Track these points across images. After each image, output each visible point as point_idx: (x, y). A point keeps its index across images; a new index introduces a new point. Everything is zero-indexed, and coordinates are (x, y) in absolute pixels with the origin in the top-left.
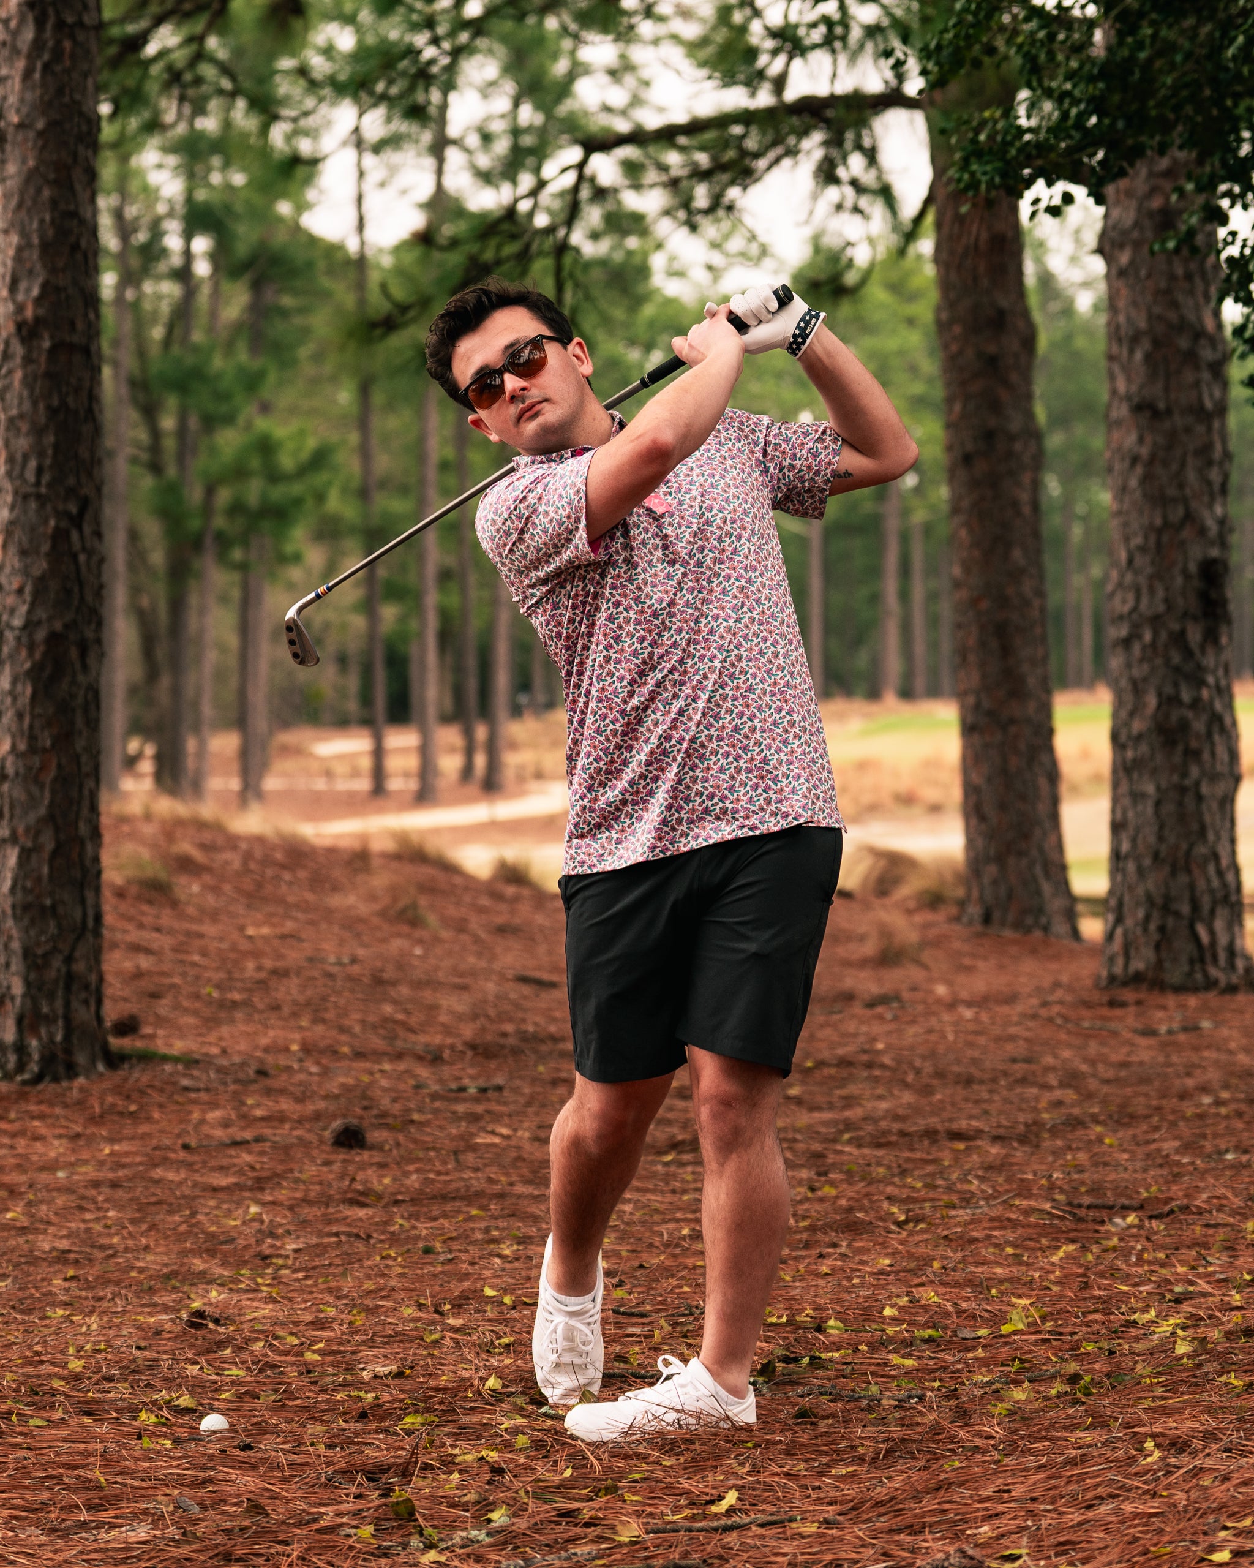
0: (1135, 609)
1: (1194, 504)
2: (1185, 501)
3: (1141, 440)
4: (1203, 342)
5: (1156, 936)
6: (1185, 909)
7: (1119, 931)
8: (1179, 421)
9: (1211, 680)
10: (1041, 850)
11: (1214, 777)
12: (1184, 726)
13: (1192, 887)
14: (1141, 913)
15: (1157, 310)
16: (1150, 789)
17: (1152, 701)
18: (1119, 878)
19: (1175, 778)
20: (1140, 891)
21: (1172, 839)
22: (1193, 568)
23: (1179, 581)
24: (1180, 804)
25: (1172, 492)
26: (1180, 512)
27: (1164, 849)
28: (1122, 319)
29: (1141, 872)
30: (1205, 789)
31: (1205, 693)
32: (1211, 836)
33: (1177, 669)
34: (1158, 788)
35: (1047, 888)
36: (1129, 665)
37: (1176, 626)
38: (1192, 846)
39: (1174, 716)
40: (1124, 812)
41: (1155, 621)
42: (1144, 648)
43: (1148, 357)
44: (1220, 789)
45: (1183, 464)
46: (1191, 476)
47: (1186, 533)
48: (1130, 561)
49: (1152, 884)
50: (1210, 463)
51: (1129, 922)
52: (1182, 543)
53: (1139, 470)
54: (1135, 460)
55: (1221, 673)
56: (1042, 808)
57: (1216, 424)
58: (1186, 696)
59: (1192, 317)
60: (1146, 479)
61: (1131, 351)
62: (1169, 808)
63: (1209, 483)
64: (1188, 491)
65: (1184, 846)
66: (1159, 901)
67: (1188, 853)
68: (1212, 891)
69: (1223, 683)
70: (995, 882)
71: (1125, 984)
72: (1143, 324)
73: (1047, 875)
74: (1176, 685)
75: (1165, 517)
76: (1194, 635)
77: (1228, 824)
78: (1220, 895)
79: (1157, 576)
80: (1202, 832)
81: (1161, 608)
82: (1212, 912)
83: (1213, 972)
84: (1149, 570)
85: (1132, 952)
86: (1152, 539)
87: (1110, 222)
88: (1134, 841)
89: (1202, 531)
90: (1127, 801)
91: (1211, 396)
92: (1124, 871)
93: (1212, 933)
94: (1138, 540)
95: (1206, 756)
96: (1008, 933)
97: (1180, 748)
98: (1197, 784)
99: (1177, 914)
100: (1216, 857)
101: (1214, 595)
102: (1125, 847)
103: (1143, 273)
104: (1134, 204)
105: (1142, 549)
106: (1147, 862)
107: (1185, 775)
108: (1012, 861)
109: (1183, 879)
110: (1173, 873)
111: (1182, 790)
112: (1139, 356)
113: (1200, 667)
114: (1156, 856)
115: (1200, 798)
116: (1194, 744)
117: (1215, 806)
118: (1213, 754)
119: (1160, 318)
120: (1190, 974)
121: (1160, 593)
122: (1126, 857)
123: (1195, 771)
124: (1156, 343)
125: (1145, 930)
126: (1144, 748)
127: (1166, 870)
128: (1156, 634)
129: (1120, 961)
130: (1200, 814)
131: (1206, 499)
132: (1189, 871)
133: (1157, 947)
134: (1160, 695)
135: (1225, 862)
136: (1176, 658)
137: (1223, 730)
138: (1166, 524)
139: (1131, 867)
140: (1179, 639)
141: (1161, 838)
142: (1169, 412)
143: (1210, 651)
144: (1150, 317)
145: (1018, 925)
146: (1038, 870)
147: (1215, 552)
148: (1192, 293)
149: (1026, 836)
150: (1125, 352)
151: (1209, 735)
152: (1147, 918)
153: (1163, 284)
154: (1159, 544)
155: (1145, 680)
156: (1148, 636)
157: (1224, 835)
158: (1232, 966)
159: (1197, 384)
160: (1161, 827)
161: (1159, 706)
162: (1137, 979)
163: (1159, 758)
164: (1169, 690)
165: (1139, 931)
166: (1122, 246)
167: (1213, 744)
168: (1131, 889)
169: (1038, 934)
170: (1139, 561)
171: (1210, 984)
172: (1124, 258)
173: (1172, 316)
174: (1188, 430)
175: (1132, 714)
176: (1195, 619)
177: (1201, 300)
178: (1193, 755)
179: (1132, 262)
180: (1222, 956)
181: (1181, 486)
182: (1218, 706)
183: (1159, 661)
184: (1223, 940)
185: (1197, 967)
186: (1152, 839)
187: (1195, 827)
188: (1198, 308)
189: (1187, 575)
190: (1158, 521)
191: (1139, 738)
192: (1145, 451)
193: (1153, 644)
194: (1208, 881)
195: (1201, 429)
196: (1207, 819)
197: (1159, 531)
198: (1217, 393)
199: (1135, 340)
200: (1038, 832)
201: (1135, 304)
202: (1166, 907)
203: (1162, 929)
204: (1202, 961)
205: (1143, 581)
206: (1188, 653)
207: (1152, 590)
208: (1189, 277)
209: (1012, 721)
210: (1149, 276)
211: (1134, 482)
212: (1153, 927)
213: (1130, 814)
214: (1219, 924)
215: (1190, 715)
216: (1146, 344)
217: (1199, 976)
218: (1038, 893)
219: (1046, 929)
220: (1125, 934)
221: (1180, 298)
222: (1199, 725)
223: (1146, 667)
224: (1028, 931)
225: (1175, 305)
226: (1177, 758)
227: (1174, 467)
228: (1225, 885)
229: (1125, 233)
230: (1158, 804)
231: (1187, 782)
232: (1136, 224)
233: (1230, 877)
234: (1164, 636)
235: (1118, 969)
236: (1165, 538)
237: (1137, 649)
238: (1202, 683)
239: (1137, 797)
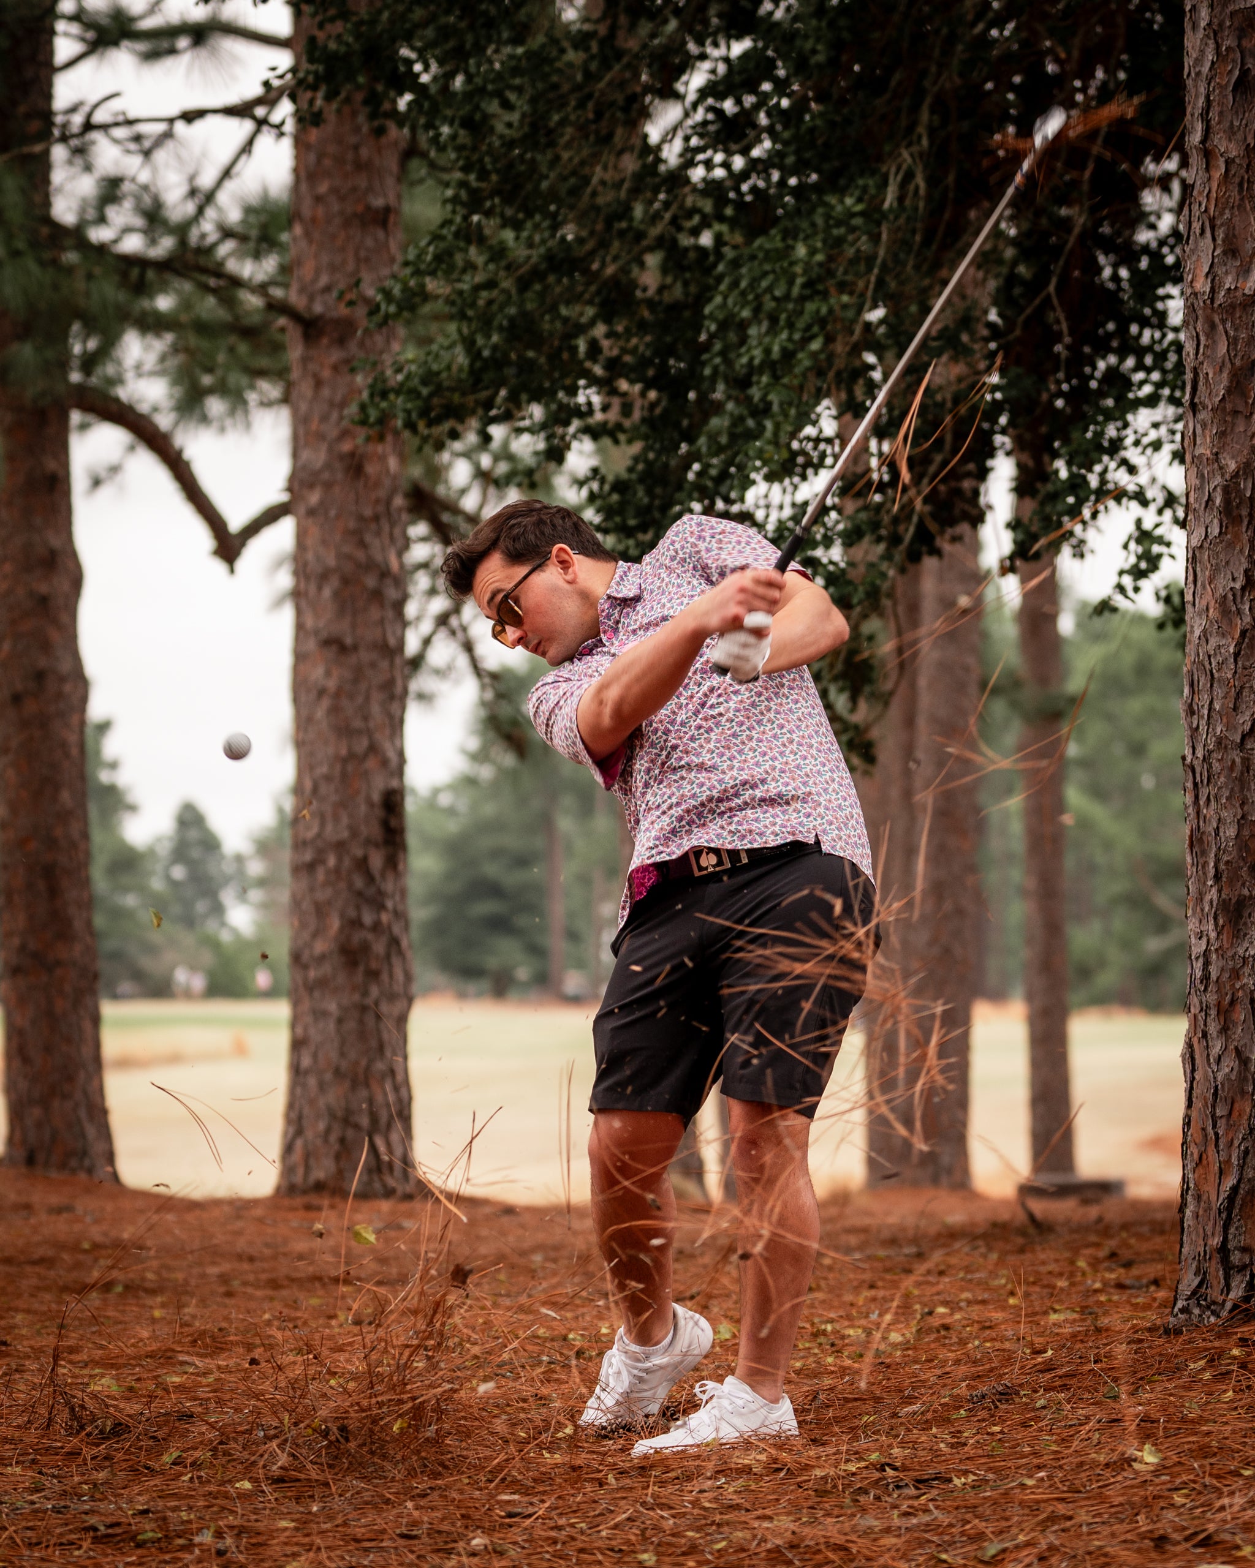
0: (319, 835)
1: (378, 736)
2: (369, 733)
3: (328, 673)
4: (389, 581)
5: (336, 1147)
6: (365, 1121)
7: (299, 1143)
8: (365, 656)
9: (389, 904)
10: (85, 1093)
11: (392, 997)
12: (365, 948)
13: (371, 1101)
14: (321, 1126)
15: (347, 549)
16: (332, 1007)
17: (335, 923)
18: (299, 1091)
19: (356, 997)
20: (321, 1103)
21: (353, 1055)
22: (376, 797)
23: (363, 809)
24: (361, 1022)
25: (357, 723)
26: (365, 743)
27: (344, 1065)
28: (310, 556)
29: (322, 1086)
30: (384, 1008)
31: (385, 917)
32: (388, 1054)
33: (360, 894)
34: (339, 1005)
35: (91, 1131)
36: (312, 889)
37: (359, 852)
38: (371, 1062)
39: (357, 937)
40: (306, 1029)
41: (340, 846)
42: (328, 872)
43: (336, 594)
44: (397, 1008)
45: (367, 698)
46: (375, 709)
47: (371, 763)
48: (315, 790)
49: (333, 1097)
50: (392, 697)
51: (309, 1134)
52: (366, 773)
53: (326, 703)
54: (322, 692)
55: (397, 898)
56: (86, 1052)
57: (397, 661)
58: (368, 918)
59: (379, 558)
60: (334, 710)
61: (320, 588)
62: (351, 1025)
63: (391, 717)
64: (371, 724)
65: (364, 1063)
66: (339, 1114)
67: (368, 1068)
68: (388, 1105)
69: (400, 908)
70: (39, 1125)
71: (305, 1192)
72: (331, 561)
73: (91, 1117)
74: (358, 908)
75: (350, 749)
76: (376, 861)
77: (401, 1042)
78: (396, 1109)
79: (342, 804)
80: (381, 1048)
81: (345, 834)
82: (389, 1126)
83: (391, 1182)
84: (334, 798)
85: (312, 1162)
86: (338, 768)
87: (300, 464)
88: (315, 1056)
89: (385, 763)
90: (309, 1019)
91: (394, 633)
92: (304, 1086)
93: (389, 1145)
94: (324, 769)
95: (385, 977)
96: (54, 1174)
97: (361, 969)
98: (377, 1004)
99: (357, 1127)
100: (392, 1072)
101: (393, 823)
102: (306, 1061)
103: (333, 513)
104: (324, 447)
105: (328, 778)
106: (328, 1076)
107: (365, 993)
108: (56, 1103)
109: (363, 1093)
110: (355, 1085)
111: (364, 1009)
112: (327, 592)
113: (381, 893)
114: (337, 1072)
115: (378, 1017)
116: (374, 965)
117: (391, 1024)
118: (391, 976)
119: (349, 557)
120: (370, 1182)
121: (345, 820)
122: (307, 1072)
123: (374, 991)
124: (346, 581)
125: (326, 1140)
126: (327, 969)
127: (347, 1084)
128: (340, 859)
129: (300, 1171)
130: (379, 1031)
131: (387, 732)
132: (367, 1085)
133: (338, 1157)
134: (342, 916)
135: (400, 1078)
136: (359, 882)
137: (401, 953)
138: (351, 756)
139: (312, 1081)
140: (362, 864)
141: (342, 1054)
142: (355, 648)
143: (390, 877)
144: (340, 556)
145: (63, 1166)
146: (83, 1113)
147: (394, 783)
148: (378, 533)
149: (70, 1079)
150: (312, 589)
151: (388, 956)
152: (328, 1131)
153: (352, 524)
154: (344, 775)
155: (329, 903)
156: (332, 861)
157: (400, 1053)
158: (406, 1178)
159: (382, 622)
160: (343, 1043)
161: (342, 929)
162: (319, 1187)
163: (341, 979)
164: (352, 913)
165: (319, 1142)
166: (311, 486)
167: (390, 965)
168: (312, 1102)
169: (83, 1176)
170: (324, 789)
171: (389, 1193)
172: (314, 498)
173: (360, 555)
174: (373, 665)
175: (315, 935)
176: (377, 845)
177: (387, 541)
178: (373, 975)
179: (322, 502)
180: (398, 1167)
181: (366, 718)
182: (396, 929)
183: (342, 885)
184: (398, 1151)
185: (376, 1178)
186: (334, 1055)
187: (374, 1043)
188: (383, 549)
189: (371, 804)
190: (344, 752)
191: (322, 958)
192: (332, 684)
193: (337, 871)
194: (386, 1094)
195: (384, 664)
196: (385, 1036)
197: (345, 761)
198: (399, 632)
199: (324, 577)
200: (82, 1075)
201: (324, 542)
202: (347, 1120)
203: (342, 1140)
204: (379, 1170)
205: (328, 809)
206: (370, 878)
207: (336, 818)
208: (376, 518)
209: (58, 963)
210: (338, 516)
211: (320, 713)
212: (333, 1138)
213: (312, 1032)
214: (395, 1137)
215: (370, 936)
216: (334, 582)
217: (377, 1185)
218: (83, 1136)
219: (90, 1171)
220: (305, 1146)
221: (368, 538)
222: (379, 947)
223: (328, 892)
224: (73, 1171)
225: (362, 544)
226: (359, 977)
227: (360, 700)
228: (400, 1100)
229: (315, 474)
230: (340, 1021)
231: (369, 1001)
232: (328, 466)
233: (403, 1092)
234: (347, 862)
235: (298, 1178)
236: (350, 768)
237: (321, 874)
238: (382, 907)
239: (319, 1014)
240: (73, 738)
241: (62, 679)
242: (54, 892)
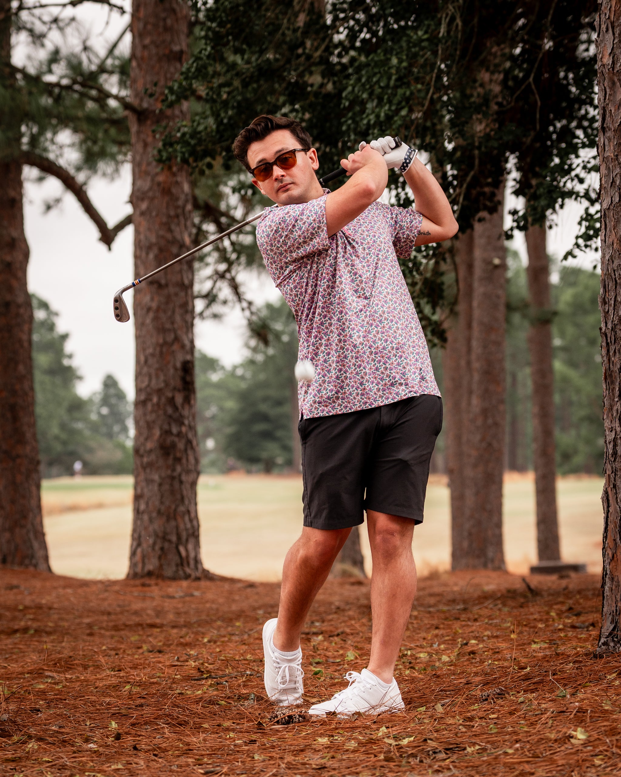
0: (148, 386)
1: (179, 332)
2: (175, 331)
3: (152, 299)
5: (159, 552)
6: (174, 538)
7: (139, 551)
8: (172, 290)
9: (186, 422)
10: (33, 524)
11: (188, 472)
12: (173, 446)
13: (177, 527)
14: (151, 541)
15: (161, 233)
16: (156, 477)
17: (157, 433)
18: (139, 522)
19: (169, 472)
20: (151, 529)
21: (167, 503)
22: (179, 365)
23: (172, 371)
24: (172, 485)
25: (168, 326)
26: (172, 336)
27: (163, 508)
28: (142, 237)
29: (151, 520)
30: (184, 478)
31: (184, 429)
32: (186, 502)
33: (170, 417)
34: (160, 477)
35: (36, 545)
36: (145, 414)
37: (170, 395)
38: (177, 506)
39: (169, 440)
40: (142, 489)
41: (159, 391)
42: (153, 405)
43: (156, 257)
44: (191, 478)
45: (174, 312)
46: (178, 318)
47: (175, 347)
48: (146, 362)
49: (157, 525)
50: (187, 312)
51: (144, 545)
52: (173, 352)
53: (151, 315)
54: (149, 309)
55: (191, 418)
56: (33, 503)
57: (189, 292)
58: (175, 430)
59: (178, 237)
60: (156, 319)
61: (147, 254)
62: (166, 487)
63: (186, 322)
64: (176, 326)
65: (173, 507)
66: (161, 534)
67: (175, 510)
68: (187, 530)
69: (192, 424)
70: (8, 542)
71: (142, 577)
72: (153, 240)
73: (36, 537)
74: (169, 424)
75: (164, 339)
76: (179, 399)
77: (193, 496)
78: (191, 531)
79: (160, 369)
80: (182, 499)
81: (162, 385)
82: (187, 540)
83: (188, 571)
84: (156, 366)
85: (146, 561)
86: (158, 349)
87: (136, 188)
88: (147, 504)
89: (183, 346)
90: (144, 484)
91: (188, 277)
92: (142, 519)
93: (187, 550)
94: (150, 350)
95: (184, 461)
96: (16, 568)
97: (171, 457)
98: (180, 475)
99: (170, 541)
100: (189, 512)
101: (188, 379)
102: (142, 507)
103: (154, 214)
104: (149, 179)
105: (153, 355)
106: (154, 515)
107: (174, 470)
108: (17, 530)
109: (173, 523)
110: (168, 520)
111: (173, 478)
112: (151, 256)
113: (182, 416)
114: (159, 512)
115: (181, 482)
116: (178, 455)
117: (188, 486)
118: (187, 460)
119: (163, 237)
120: (177, 571)
121: (162, 378)
122: (143, 512)
123: (179, 469)
124: (161, 250)
125: (153, 549)
126: (153, 457)
127: (164, 518)
128: (159, 399)
129: (140, 566)
130: (181, 490)
131: (184, 330)
132: (175, 519)
133: (160, 558)
134: (161, 429)
135: (193, 515)
136: (170, 411)
137: (192, 448)
138: (165, 343)
139: (146, 517)
140: (171, 401)
141: (162, 503)
142: (167, 285)
143: (187, 407)
144: (158, 237)
145: (21, 564)
146: (31, 535)
147: (188, 357)
148: (178, 224)
149: (25, 517)
150: (144, 254)
151: (186, 450)
152: (154, 544)
153: (164, 220)
154: (161, 353)
155: (154, 422)
156: (155, 399)
157: (193, 502)
158: (196, 568)
159: (181, 271)
160: (162, 496)
161: (161, 435)
162: (150, 574)
163: (161, 462)
164: (166, 427)
165: (150, 550)
166: (142, 200)
167: (187, 455)
168: (146, 528)
169: (31, 569)
170: (151, 361)
171: (187, 577)
172: (144, 206)
173: (169, 236)
174: (176, 294)
175: (146, 439)
176: (179, 391)
177: (183, 228)
178: (178, 460)
179: (148, 208)
180: (192, 563)
181: (173, 323)
182: (190, 435)
183: (161, 412)
184: (192, 555)
185: (180, 568)
186: (157, 503)
187: (178, 496)
188: (181, 233)
189: (176, 369)
190: (161, 341)
191: (151, 451)
192: (154, 305)
193: (158, 404)
194: (185, 524)
195: (182, 294)
196: (185, 493)
197: (162, 346)
198: (190, 277)
199: (149, 248)
200: (31, 515)
201: (149, 229)
202: (164, 538)
203: (162, 549)
204: (182, 564)
205: (153, 371)
206: (176, 408)
207: (157, 376)
208: (177, 216)
209: (18, 456)
210: (157, 215)
211: (148, 321)
212: (157, 547)
213: (146, 491)
214: (190, 546)
215: (176, 439)
216: (155, 250)
217: (181, 573)
218: (32, 547)
219: (35, 566)
220: (142, 552)
221: (173, 227)
222: (181, 445)
223: (154, 416)
224: (27, 566)
225: (170, 230)
226: (170, 461)
227: (169, 313)
228: (193, 527)
229: (144, 193)
230: (160, 485)
231: (176, 474)
232: (151, 189)
233: (195, 523)
234: (163, 400)
235: (139, 569)
236: (164, 350)
237: (149, 406)
238: (182, 424)
239: (149, 481)
240: (25, 337)
241: (19, 306)
242: (15, 419)
